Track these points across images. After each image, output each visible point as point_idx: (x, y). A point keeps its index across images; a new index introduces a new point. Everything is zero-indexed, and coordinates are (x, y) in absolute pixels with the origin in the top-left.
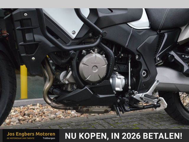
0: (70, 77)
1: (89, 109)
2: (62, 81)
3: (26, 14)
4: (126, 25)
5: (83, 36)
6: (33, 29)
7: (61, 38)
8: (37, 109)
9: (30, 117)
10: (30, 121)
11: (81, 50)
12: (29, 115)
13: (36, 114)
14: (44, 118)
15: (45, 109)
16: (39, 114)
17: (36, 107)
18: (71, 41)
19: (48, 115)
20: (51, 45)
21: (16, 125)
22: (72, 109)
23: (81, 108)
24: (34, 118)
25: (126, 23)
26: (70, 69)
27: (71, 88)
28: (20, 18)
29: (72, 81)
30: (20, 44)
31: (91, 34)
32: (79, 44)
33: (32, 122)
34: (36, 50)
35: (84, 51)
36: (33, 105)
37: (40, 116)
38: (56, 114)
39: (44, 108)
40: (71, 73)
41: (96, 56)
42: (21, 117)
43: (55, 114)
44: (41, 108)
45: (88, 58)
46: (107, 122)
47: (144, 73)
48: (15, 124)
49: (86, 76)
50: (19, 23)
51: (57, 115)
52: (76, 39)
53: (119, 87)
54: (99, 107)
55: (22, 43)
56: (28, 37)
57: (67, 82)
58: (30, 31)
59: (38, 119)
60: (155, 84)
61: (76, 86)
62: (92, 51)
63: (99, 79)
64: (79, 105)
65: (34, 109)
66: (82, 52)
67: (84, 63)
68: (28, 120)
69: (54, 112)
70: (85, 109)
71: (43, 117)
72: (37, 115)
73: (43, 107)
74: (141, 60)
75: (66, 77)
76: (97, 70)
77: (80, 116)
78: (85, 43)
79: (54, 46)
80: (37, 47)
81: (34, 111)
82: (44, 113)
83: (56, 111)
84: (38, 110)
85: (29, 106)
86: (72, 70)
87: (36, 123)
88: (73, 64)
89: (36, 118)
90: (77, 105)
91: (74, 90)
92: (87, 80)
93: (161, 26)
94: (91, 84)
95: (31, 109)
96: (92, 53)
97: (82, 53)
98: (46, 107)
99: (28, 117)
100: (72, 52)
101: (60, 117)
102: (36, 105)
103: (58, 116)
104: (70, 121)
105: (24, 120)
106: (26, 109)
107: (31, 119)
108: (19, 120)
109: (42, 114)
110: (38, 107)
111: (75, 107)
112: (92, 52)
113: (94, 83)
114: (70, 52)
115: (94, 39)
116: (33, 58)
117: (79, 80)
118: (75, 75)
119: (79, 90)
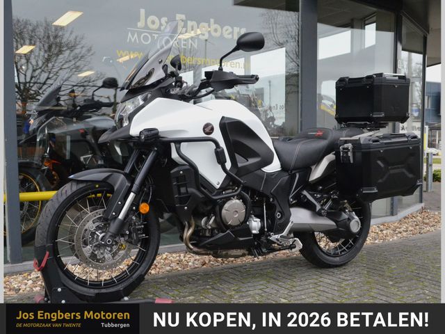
0: (213, 222)
1: (228, 253)
2: (204, 227)
3: (181, 172)
4: (259, 171)
5: (226, 186)
6: (187, 184)
18: (216, 191)
20: (200, 195)
25: (260, 169)
26: (212, 215)
28: (177, 176)
29: (214, 226)
30: (175, 197)
31: (231, 183)
34: (188, 201)
38: (171, 265)
40: (213, 218)
41: (236, 203)
45: (229, 204)
47: (279, 215)
49: (228, 221)
50: (175, 179)
51: (172, 267)
52: (219, 189)
53: (255, 230)
55: (177, 196)
56: (183, 190)
57: (210, 227)
58: (185, 185)
60: (290, 225)
61: (218, 231)
63: (239, 223)
67: (226, 209)
74: (276, 202)
75: (208, 223)
76: (237, 215)
80: (190, 198)
86: (215, 216)
88: (216, 210)
91: (215, 235)
92: (229, 224)
96: (232, 200)
101: (177, 269)
103: (175, 268)
112: (233, 198)
116: (186, 208)
117: (222, 225)
118: (218, 220)
119: (221, 235)
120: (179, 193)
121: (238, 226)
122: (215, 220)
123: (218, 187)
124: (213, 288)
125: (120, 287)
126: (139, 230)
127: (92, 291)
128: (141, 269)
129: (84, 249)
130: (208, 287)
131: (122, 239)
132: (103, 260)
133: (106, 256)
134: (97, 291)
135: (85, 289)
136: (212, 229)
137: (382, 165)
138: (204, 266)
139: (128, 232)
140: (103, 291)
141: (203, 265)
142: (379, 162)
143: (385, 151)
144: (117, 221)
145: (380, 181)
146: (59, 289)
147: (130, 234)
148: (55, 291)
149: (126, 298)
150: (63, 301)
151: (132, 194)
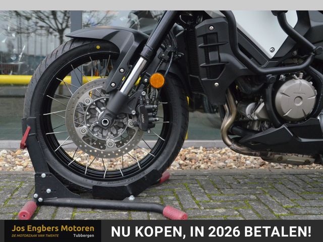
0: (261, 110)
1: (283, 157)
2: (248, 116)
3: (211, 28)
5: (285, 54)
6: (220, 46)
7: (254, 58)
8: (200, 153)
9: (192, 162)
10: (193, 167)
11: (278, 74)
12: (190, 160)
13: (199, 159)
14: (210, 166)
15: (211, 155)
16: (204, 159)
17: (199, 151)
18: (268, 62)
19: (215, 163)
20: (240, 66)
21: (177, 171)
22: (259, 155)
23: (271, 155)
24: (198, 164)
26: (261, 100)
27: (258, 126)
28: (205, 33)
29: (263, 116)
30: (201, 65)
31: (295, 52)
32: (277, 66)
33: (195, 169)
34: (221, 73)
35: (282, 76)
36: (195, 148)
37: (205, 162)
38: (226, 161)
39: (210, 153)
40: (263, 105)
41: (301, 84)
42: (181, 162)
43: (224, 162)
44: (205, 153)
45: (289, 86)
46: (302, 180)
48: (175, 168)
49: (284, 111)
50: (202, 39)
51: (227, 163)
52: (274, 58)
54: (298, 156)
55: (204, 64)
56: (213, 56)
57: (256, 118)
58: (215, 48)
59: (203, 166)
61: (268, 124)
62: (295, 75)
63: (302, 115)
64: (270, 149)
65: (196, 153)
66: (279, 77)
67: (283, 92)
68: (190, 166)
69: (222, 159)
70: (277, 156)
71: (209, 164)
72: (200, 161)
73: (208, 152)
75: (254, 111)
76: (301, 103)
77: (259, 168)
78: (284, 65)
79: (246, 68)
80: (223, 69)
81: (197, 156)
82: (210, 160)
83: (225, 158)
84: (203, 155)
85: (190, 148)
86: (265, 101)
87: (201, 170)
88: (267, 93)
89: (200, 164)
90: (267, 150)
91: (265, 129)
92: (287, 116)
94: (290, 122)
95: (193, 152)
96: (295, 79)
97: (280, 79)
98: (211, 152)
99: (190, 163)
100: (270, 76)
101: (231, 166)
102: (198, 148)
103: (229, 165)
104: (246, 173)
105: (186, 166)
106: (186, 152)
107: (193, 165)
108: (180, 165)
109: (208, 160)
110: (201, 151)
111: (264, 152)
112: (296, 77)
113: (294, 121)
114: (267, 76)
115: (298, 60)
116: (217, 84)
117: (275, 116)
118: (270, 107)
119: (273, 130)
120: (207, 60)
121: (302, 120)
122: (264, 107)
123: (272, 55)
124: (258, 200)
125: (126, 183)
127: (89, 181)
128: (157, 163)
129: (76, 128)
130: (252, 197)
131: (130, 120)
133: (108, 140)
134: (95, 183)
135: (81, 179)
136: (261, 121)
138: (262, 168)
139: (134, 112)
140: (104, 184)
141: (261, 166)
144: (117, 96)
146: (44, 175)
147: (137, 115)
148: (38, 176)
149: (131, 198)
150: (49, 191)
151: (141, 60)
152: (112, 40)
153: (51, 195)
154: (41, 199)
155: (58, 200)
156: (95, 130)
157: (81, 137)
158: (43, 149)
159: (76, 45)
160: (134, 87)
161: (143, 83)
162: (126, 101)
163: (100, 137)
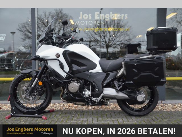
1: (76, 103)
4: (87, 72)
18: (64, 79)
25: (87, 71)
28: (49, 72)
32: (66, 80)
34: (53, 82)
41: (74, 84)
45: (71, 84)
47: (97, 90)
53: (87, 95)
54: (80, 103)
57: (65, 92)
58: (51, 76)
60: (102, 95)
74: (95, 85)
76: (74, 89)
86: (66, 88)
93: (107, 69)
112: (73, 82)
116: (52, 84)
120: (50, 79)
121: (76, 93)
122: (66, 90)
123: (65, 77)
126: (39, 91)
129: (22, 96)
132: (29, 100)
133: (30, 99)
134: (27, 110)
135: (24, 109)
137: (136, 71)
140: (30, 111)
142: (134, 70)
143: (137, 65)
144: (31, 87)
145: (135, 78)
146: (13, 108)
147: (36, 92)
148: (12, 109)
149: (36, 114)
150: (15, 112)
151: (37, 78)
152: (31, 73)
153: (15, 114)
154: (12, 115)
155: (17, 115)
156: (28, 96)
157: (23, 98)
158: (14, 101)
159: (22, 74)
160: (35, 86)
161: (37, 84)
162: (33, 89)
163: (29, 98)
